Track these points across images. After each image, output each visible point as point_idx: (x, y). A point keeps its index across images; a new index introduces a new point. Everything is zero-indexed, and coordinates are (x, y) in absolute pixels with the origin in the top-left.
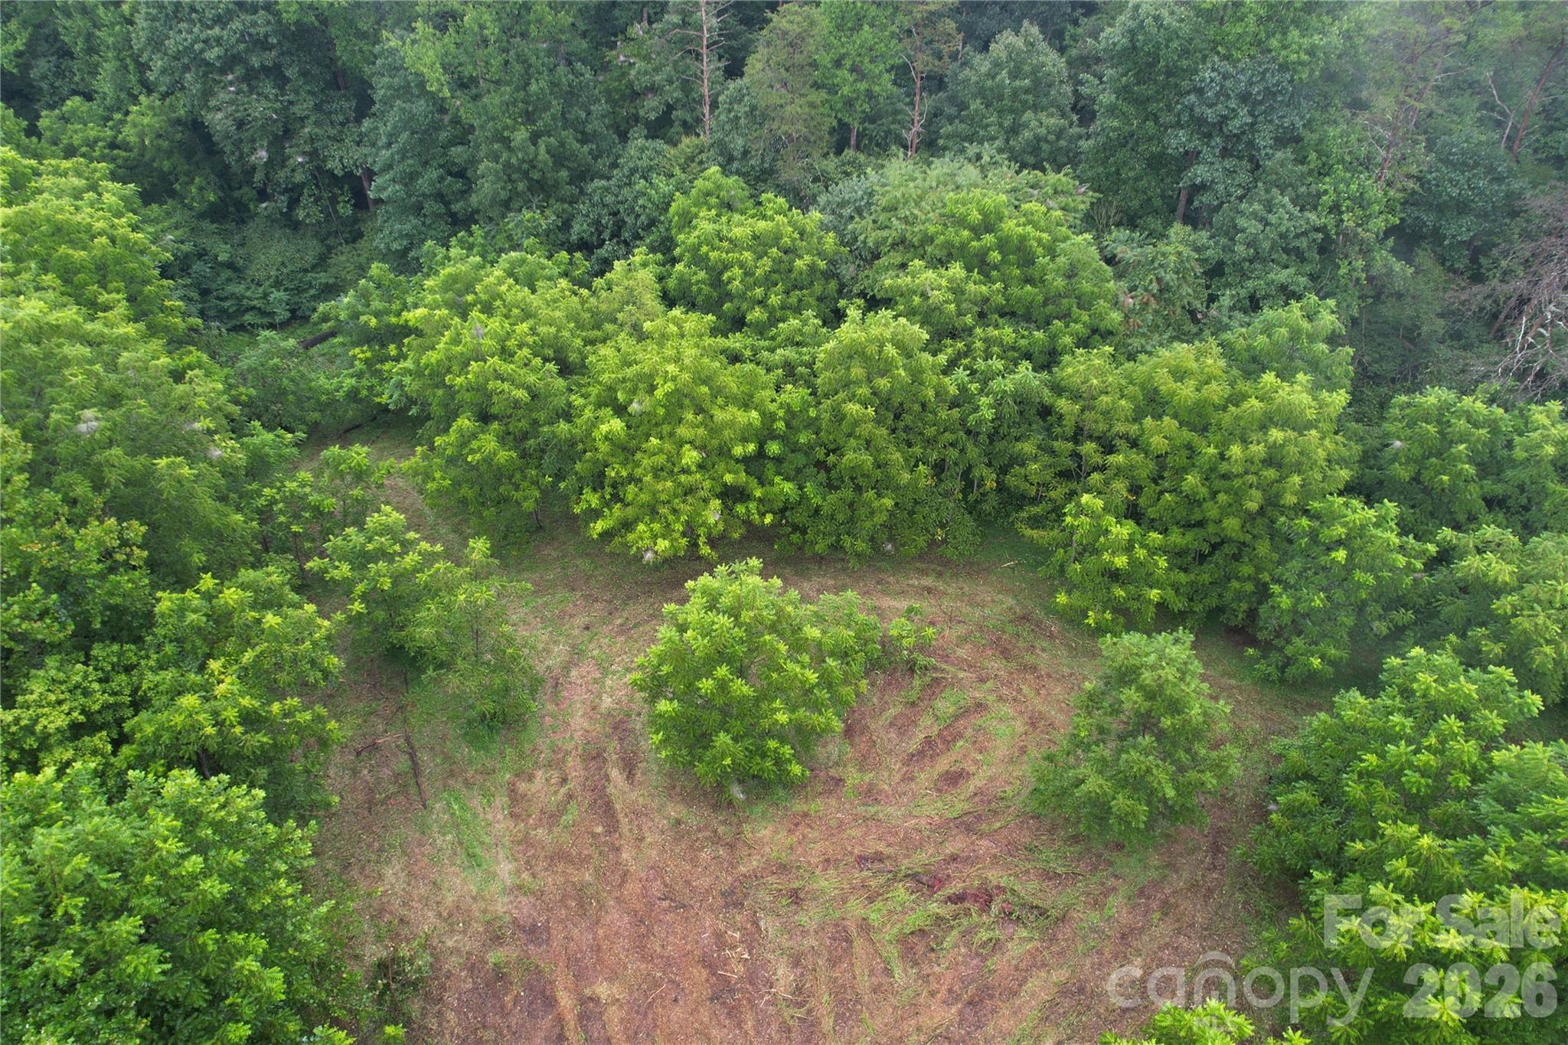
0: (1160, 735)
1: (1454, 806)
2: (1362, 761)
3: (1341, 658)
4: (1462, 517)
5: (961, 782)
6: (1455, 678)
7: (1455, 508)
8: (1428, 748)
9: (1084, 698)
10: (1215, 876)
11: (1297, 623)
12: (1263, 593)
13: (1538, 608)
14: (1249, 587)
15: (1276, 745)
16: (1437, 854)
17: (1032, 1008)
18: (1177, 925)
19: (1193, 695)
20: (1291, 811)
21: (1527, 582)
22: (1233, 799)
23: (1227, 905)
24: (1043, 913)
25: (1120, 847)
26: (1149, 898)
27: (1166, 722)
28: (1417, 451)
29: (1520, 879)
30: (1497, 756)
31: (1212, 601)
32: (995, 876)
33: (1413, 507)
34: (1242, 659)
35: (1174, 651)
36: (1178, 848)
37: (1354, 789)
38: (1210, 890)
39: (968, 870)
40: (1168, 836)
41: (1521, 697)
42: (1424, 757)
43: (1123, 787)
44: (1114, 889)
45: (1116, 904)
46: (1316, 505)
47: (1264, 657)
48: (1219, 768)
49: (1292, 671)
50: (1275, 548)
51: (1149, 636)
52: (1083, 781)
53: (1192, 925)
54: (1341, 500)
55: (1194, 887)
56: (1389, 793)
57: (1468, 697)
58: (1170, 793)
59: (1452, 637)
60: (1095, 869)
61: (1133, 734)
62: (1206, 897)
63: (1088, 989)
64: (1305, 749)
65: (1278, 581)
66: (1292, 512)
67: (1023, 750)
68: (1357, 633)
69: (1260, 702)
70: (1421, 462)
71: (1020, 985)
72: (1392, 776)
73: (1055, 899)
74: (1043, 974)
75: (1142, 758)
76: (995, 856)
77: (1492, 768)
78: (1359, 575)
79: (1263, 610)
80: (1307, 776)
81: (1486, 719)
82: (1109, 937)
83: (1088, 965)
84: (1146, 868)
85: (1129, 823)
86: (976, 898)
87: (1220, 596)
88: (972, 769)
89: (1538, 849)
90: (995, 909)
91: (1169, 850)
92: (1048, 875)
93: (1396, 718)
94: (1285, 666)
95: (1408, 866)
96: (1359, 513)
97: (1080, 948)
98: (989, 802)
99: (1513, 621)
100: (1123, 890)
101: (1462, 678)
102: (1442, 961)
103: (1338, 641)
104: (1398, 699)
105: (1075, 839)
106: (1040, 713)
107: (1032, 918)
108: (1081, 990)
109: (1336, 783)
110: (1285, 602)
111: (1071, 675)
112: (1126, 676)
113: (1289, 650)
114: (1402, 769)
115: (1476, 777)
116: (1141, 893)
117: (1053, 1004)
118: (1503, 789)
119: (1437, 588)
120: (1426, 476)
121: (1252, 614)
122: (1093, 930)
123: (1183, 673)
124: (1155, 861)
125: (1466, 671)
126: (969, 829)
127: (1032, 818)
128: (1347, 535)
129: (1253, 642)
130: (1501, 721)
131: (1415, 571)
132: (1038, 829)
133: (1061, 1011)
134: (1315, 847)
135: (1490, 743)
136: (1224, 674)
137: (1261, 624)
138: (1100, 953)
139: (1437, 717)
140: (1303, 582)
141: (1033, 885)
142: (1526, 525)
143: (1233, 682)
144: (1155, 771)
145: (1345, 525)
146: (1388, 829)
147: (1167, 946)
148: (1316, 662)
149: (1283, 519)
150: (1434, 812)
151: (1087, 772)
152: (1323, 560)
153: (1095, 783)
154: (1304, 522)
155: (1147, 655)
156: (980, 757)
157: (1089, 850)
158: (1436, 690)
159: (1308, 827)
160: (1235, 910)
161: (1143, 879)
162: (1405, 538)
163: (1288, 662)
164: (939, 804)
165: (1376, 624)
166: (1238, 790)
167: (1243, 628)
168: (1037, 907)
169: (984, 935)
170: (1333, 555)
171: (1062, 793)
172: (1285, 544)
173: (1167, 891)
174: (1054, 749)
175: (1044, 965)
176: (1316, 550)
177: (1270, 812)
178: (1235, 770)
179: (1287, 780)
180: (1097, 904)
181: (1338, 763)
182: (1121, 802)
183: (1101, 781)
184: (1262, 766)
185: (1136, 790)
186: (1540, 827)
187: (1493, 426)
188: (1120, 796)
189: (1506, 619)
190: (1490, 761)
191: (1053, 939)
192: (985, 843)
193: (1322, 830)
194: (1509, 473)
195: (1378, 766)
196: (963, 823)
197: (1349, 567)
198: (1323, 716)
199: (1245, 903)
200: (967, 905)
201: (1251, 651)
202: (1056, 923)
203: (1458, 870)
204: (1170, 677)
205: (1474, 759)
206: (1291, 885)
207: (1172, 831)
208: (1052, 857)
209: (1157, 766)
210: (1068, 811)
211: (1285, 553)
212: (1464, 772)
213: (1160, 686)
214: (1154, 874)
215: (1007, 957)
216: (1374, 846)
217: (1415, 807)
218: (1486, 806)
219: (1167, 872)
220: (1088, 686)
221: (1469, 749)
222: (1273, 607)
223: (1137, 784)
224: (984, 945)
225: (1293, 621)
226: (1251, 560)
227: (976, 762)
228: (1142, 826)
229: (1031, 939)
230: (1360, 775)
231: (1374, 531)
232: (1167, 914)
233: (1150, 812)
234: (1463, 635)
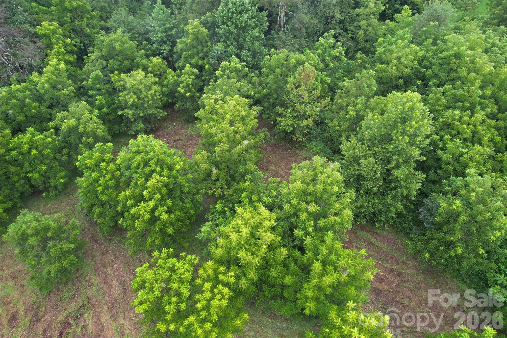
0: (52, 238)
1: (123, 179)
2: (99, 191)
3: (66, 174)
4: (48, 116)
5: (17, 316)
6: (93, 155)
7: (44, 115)
8: (106, 174)
9: (20, 256)
10: (103, 246)
11: (46, 176)
12: (28, 180)
13: (87, 124)
14: (22, 181)
15: (78, 207)
16: (132, 192)
17: (110, 323)
18: (110, 265)
19: (47, 221)
20: (99, 216)
21: (79, 120)
22: (85, 228)
23: (113, 248)
24: (83, 306)
25: (78, 270)
26: (98, 269)
27: (50, 234)
28: (18, 110)
29: (147, 180)
30: (118, 162)
31: (17, 194)
32: (61, 318)
33: (35, 124)
34: (44, 198)
35: (27, 218)
36: (89, 252)
37: (104, 198)
38: (106, 250)
39: (53, 327)
40: (84, 253)
41: (107, 146)
42: (108, 177)
43: (61, 259)
44: (90, 278)
45: (95, 280)
46: (11, 146)
47: (49, 192)
48: (74, 227)
49: (59, 188)
50: (15, 166)
51: (15, 222)
52: (50, 271)
53: (113, 261)
54: (16, 139)
55: (103, 254)
56: (111, 191)
57: (99, 156)
58: (73, 246)
59: (80, 145)
60: (80, 281)
61: (45, 246)
62: (108, 252)
63: (114, 302)
64: (85, 201)
65: (28, 172)
66: (7, 153)
67: (22, 286)
68: (62, 164)
69: (61, 202)
70: (22, 111)
71: (101, 324)
72: (107, 187)
73: (81, 299)
74: (102, 314)
75: (56, 248)
76: (54, 314)
77: (119, 165)
78: (45, 152)
79: (33, 182)
80: (93, 206)
81: (107, 157)
82: (103, 287)
83: (107, 298)
84: (89, 265)
85: (73, 263)
86: (64, 328)
87: (17, 191)
88: (15, 309)
89: (142, 172)
90: (72, 322)
91: (88, 255)
92: (72, 298)
93: (93, 175)
94: (56, 188)
95: (131, 200)
96: (25, 138)
97: (101, 298)
98: (33, 308)
99: (87, 131)
100: (92, 275)
101: (94, 154)
102: (154, 209)
103: (60, 171)
104: (88, 171)
105: (66, 283)
106: (12, 273)
107: (83, 310)
108: (113, 304)
109: (99, 200)
110: (36, 175)
111: (5, 254)
112: (24, 238)
113: (52, 184)
114: (107, 183)
115: (119, 170)
116: (96, 270)
117: (112, 315)
118: (125, 167)
119: (65, 138)
120: (28, 114)
121: (32, 186)
122: (98, 291)
123: (37, 220)
124: (89, 261)
125: (92, 151)
126: (38, 321)
127: (49, 294)
128: (29, 145)
129: (41, 192)
130: (110, 155)
131: (55, 139)
132: (55, 294)
133: (116, 313)
134: (112, 217)
135: (113, 160)
136: (45, 206)
137: (37, 186)
138: (106, 292)
139: (99, 166)
140: (34, 167)
141: (73, 305)
142: (63, 106)
143: (49, 205)
144: (63, 247)
145: (25, 144)
146: (119, 198)
147: (114, 271)
148: (62, 180)
149: (7, 157)
150: (121, 184)
151: (47, 268)
152: (31, 157)
153: (53, 269)
154: (14, 153)
155: (22, 227)
156: (12, 305)
157: (73, 280)
158: (93, 161)
159: (106, 215)
160: (115, 246)
161: (92, 268)
162: (43, 134)
163: (56, 187)
164: (20, 329)
165: (63, 158)
166: (84, 225)
167: (34, 191)
168: (80, 307)
169: (79, 330)
170: (32, 153)
171: (49, 280)
172: (16, 162)
173: (100, 262)
174: (31, 275)
175: (99, 313)
176: (27, 156)
177: (96, 222)
178: (78, 223)
179: (90, 210)
180: (91, 286)
181: (94, 196)
182: (65, 263)
183: (54, 266)
184: (81, 214)
185: (64, 256)
186: (138, 167)
187: (27, 89)
188: (63, 262)
189: (85, 131)
190: (117, 164)
191: (93, 306)
192: (47, 317)
193: (110, 212)
194: (45, 97)
195: (102, 188)
196: (34, 322)
197: (40, 152)
198: (79, 191)
199: (115, 243)
200: (65, 333)
201: (44, 194)
202: (89, 303)
203: (137, 191)
204: (36, 225)
205: (115, 167)
206: (117, 228)
207: (83, 251)
208: (67, 294)
209: (61, 245)
210: (56, 281)
211: (19, 164)
212: (116, 171)
213: (36, 229)
214: (92, 264)
215: (90, 325)
216: (121, 204)
217: (118, 188)
218: (127, 173)
219: (94, 259)
220: (17, 252)
221: (111, 166)
222: (35, 180)
223: (63, 254)
224: (82, 331)
225: (44, 177)
226: (13, 175)
227: (13, 307)
228: (77, 260)
229: (89, 314)
230: (101, 193)
231: (35, 139)
232: (106, 266)
233: (74, 255)
234: (82, 143)
